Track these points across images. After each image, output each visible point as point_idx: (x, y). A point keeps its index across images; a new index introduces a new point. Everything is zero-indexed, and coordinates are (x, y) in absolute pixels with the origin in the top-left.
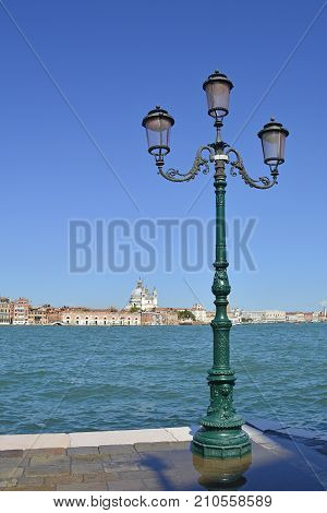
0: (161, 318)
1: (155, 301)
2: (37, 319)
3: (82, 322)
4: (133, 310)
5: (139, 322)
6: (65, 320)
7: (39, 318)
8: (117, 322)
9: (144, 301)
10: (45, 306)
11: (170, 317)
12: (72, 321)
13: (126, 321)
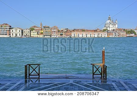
0: (117, 34)
1: (116, 26)
2: (61, 35)
3: (81, 36)
4: (104, 30)
5: (106, 36)
6: (73, 35)
7: (62, 34)
8: (96, 36)
9: (111, 26)
10: (66, 29)
11: (122, 34)
12: (76, 36)
13: (100, 35)
